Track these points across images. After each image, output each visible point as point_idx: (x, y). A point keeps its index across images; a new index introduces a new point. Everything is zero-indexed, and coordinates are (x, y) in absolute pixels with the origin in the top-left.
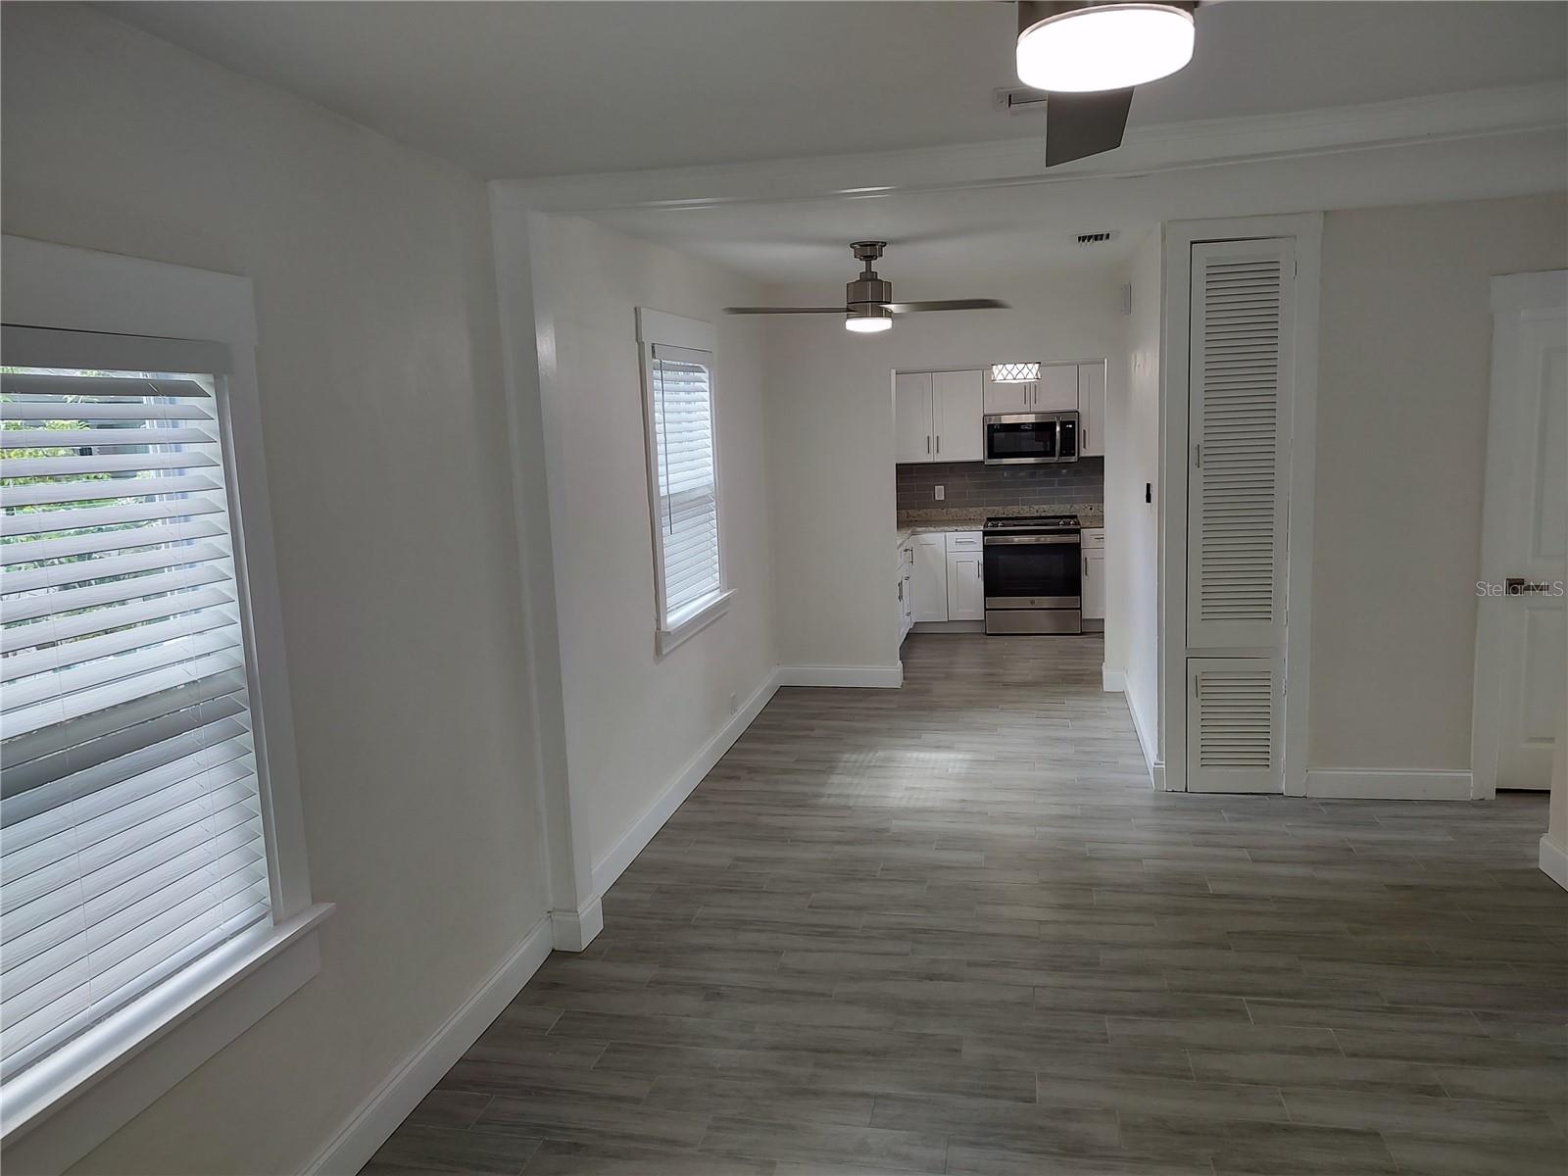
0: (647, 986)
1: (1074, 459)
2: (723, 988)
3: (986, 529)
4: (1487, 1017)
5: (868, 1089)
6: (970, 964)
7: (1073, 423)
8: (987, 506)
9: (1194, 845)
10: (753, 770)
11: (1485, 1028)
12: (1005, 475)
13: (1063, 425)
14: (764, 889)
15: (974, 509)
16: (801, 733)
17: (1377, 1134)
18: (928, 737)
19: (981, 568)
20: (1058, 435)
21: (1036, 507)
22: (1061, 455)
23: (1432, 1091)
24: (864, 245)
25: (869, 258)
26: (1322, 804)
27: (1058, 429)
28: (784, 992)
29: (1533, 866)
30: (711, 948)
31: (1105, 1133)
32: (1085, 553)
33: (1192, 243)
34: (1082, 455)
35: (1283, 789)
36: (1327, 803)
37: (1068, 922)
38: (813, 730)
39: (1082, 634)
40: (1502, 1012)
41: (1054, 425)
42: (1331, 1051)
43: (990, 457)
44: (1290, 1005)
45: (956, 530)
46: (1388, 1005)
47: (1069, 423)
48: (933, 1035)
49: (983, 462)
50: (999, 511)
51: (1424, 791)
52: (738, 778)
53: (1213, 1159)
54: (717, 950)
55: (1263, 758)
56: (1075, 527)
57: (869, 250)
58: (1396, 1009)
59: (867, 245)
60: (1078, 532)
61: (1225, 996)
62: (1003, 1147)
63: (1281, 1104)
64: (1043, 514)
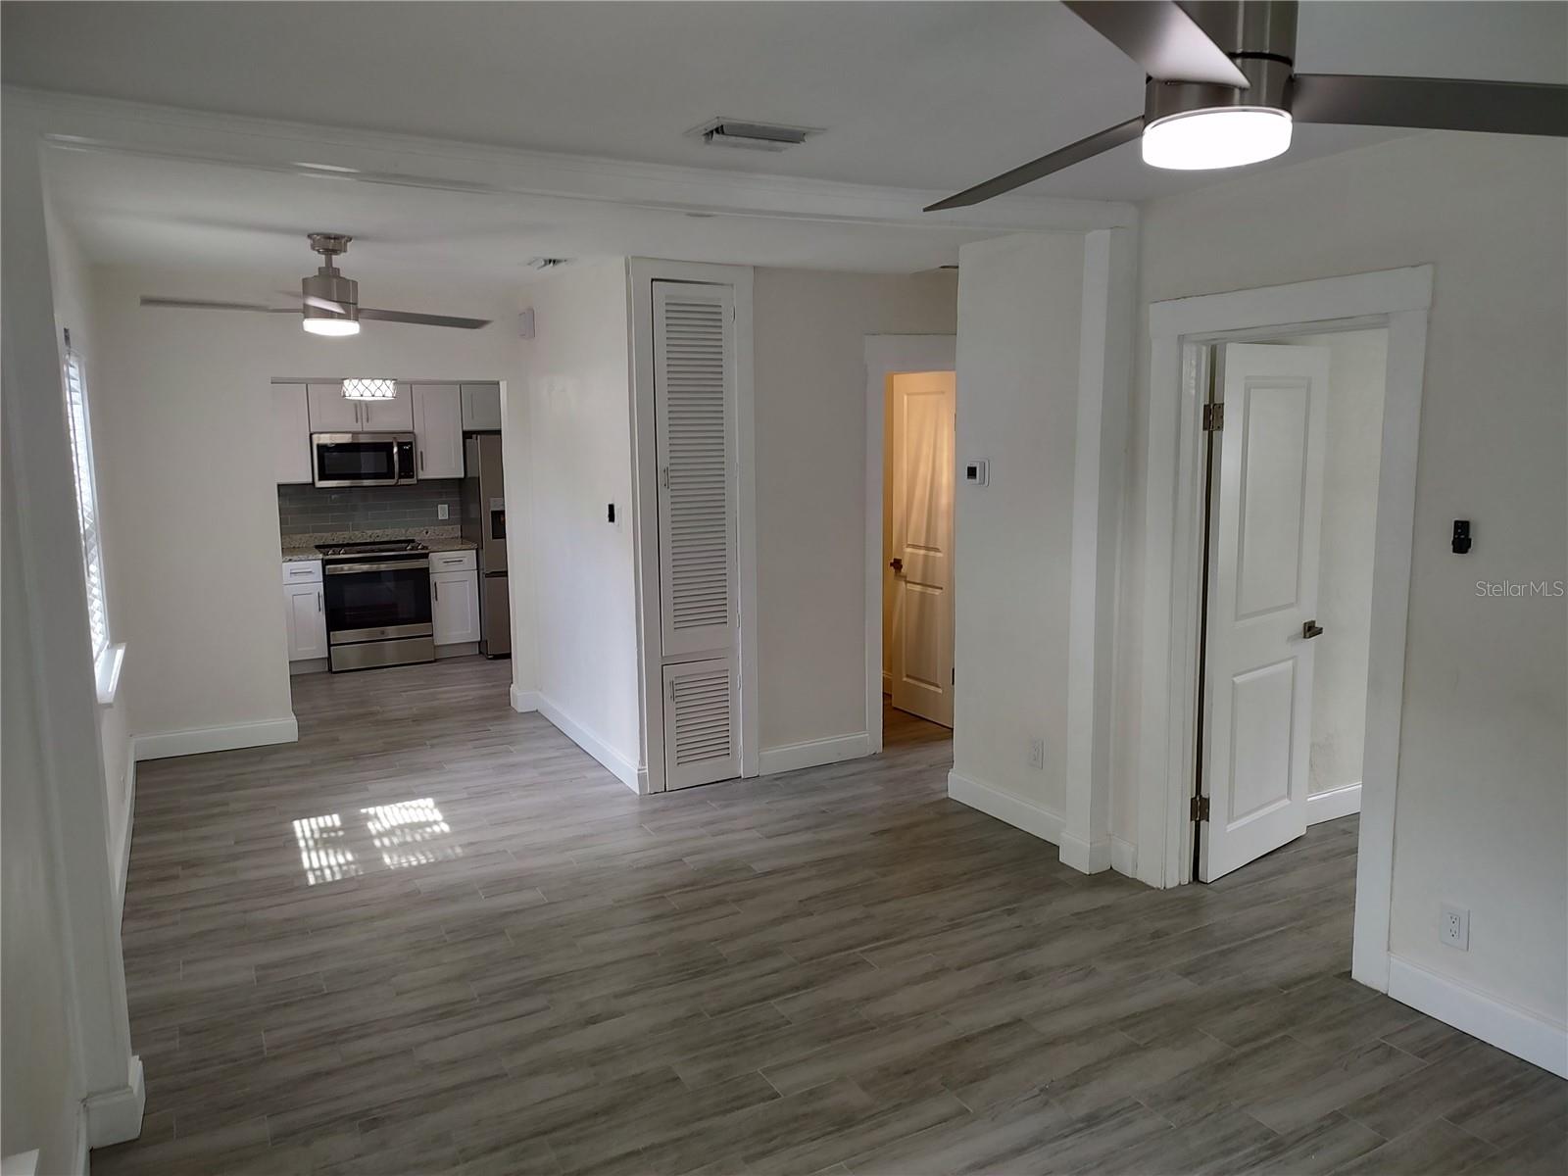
0: (273, 1145)
1: (413, 481)
2: (374, 1111)
3: (327, 557)
4: (1010, 912)
5: (629, 1147)
6: (616, 996)
7: (411, 443)
8: (313, 532)
9: (713, 836)
10: (187, 864)
11: (1014, 920)
12: (333, 497)
13: (400, 445)
14: (326, 992)
15: (299, 536)
16: (216, 810)
17: (1020, 1020)
18: (376, 787)
19: (322, 600)
20: (396, 457)
21: (369, 532)
22: (400, 477)
23: (1023, 976)
24: (328, 237)
25: (330, 252)
26: (776, 779)
27: (395, 450)
28: (455, 1088)
29: (944, 796)
30: (317, 1075)
31: (855, 1097)
32: (433, 578)
33: (652, 280)
34: (420, 477)
35: (741, 773)
36: (779, 777)
37: (672, 930)
38: (227, 804)
39: (435, 661)
40: (1015, 905)
41: (390, 446)
42: (941, 971)
43: (321, 478)
44: (890, 945)
45: (290, 560)
46: (948, 923)
47: (406, 444)
48: (642, 1074)
49: (313, 483)
50: (328, 538)
51: (839, 754)
52: (176, 877)
53: (942, 1084)
54: (329, 1073)
55: (725, 749)
56: (423, 551)
57: (331, 244)
58: (954, 925)
59: (330, 238)
60: (426, 556)
61: (843, 954)
62: (789, 1145)
63: (948, 1023)
64: (377, 540)
